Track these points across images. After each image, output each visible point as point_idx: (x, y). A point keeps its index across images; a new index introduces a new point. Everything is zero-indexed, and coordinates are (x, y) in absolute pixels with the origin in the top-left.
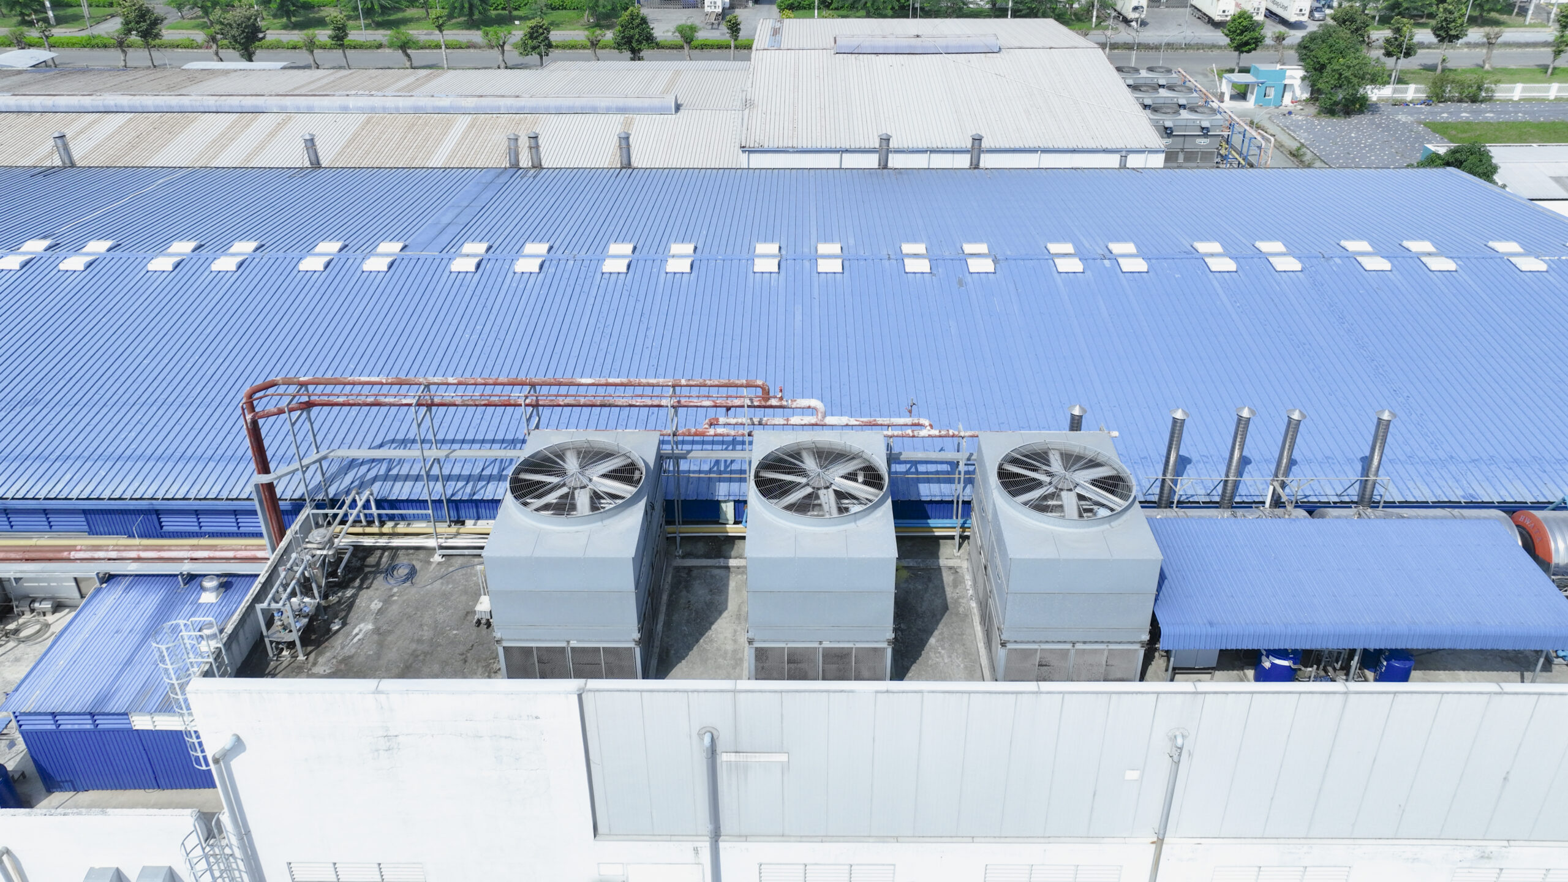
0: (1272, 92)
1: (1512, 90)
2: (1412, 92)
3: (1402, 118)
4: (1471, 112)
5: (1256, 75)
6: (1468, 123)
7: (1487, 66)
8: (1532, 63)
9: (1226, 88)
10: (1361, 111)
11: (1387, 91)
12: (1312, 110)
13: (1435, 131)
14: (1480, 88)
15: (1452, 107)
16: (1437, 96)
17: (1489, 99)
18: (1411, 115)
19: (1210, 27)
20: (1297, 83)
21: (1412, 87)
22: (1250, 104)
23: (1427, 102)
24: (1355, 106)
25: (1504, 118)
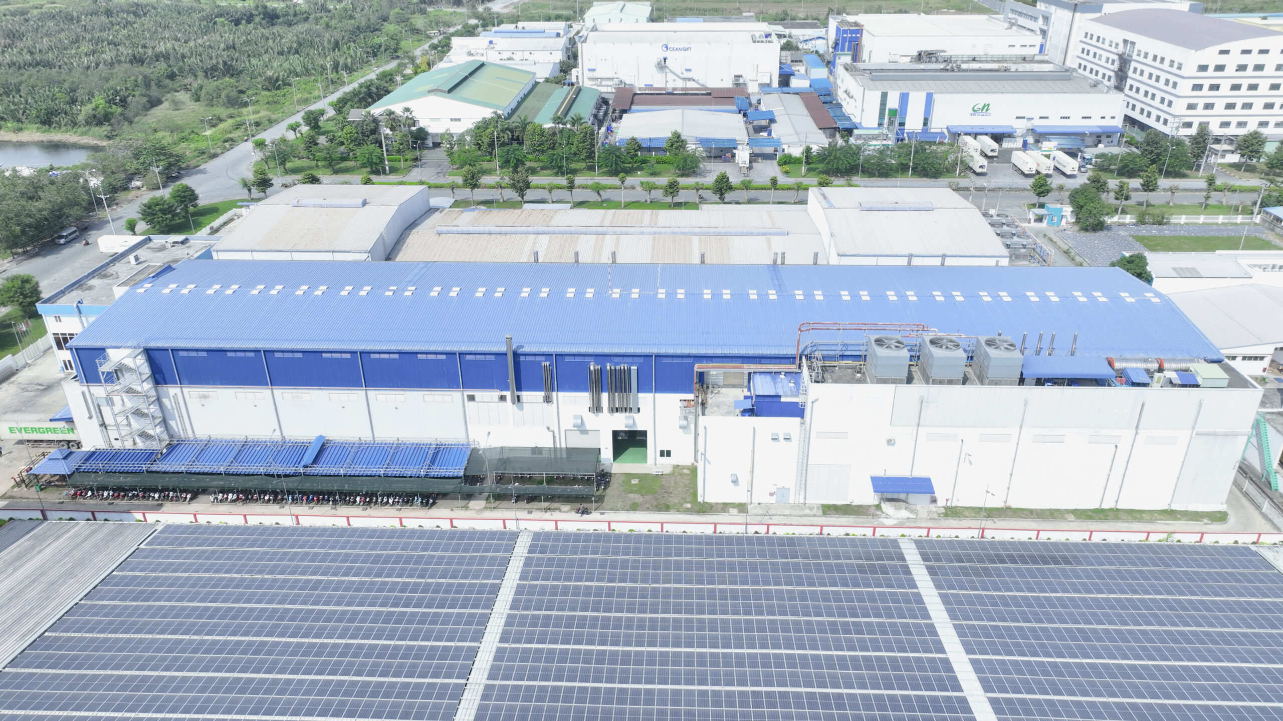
0: (1055, 219)
1: (1180, 219)
2: (1128, 219)
3: (1122, 233)
4: (1158, 230)
5: (1048, 209)
6: (1155, 237)
7: (1171, 204)
8: (1196, 201)
9: (1032, 216)
10: (1101, 229)
11: (1116, 219)
12: (1077, 228)
13: (1137, 241)
14: (1163, 218)
15: (1148, 227)
16: (1141, 221)
17: (1168, 223)
18: (1126, 231)
19: (1022, 176)
20: (1069, 214)
21: (1128, 216)
22: (1044, 224)
23: (1135, 224)
24: (1099, 227)
25: (1173, 234)
